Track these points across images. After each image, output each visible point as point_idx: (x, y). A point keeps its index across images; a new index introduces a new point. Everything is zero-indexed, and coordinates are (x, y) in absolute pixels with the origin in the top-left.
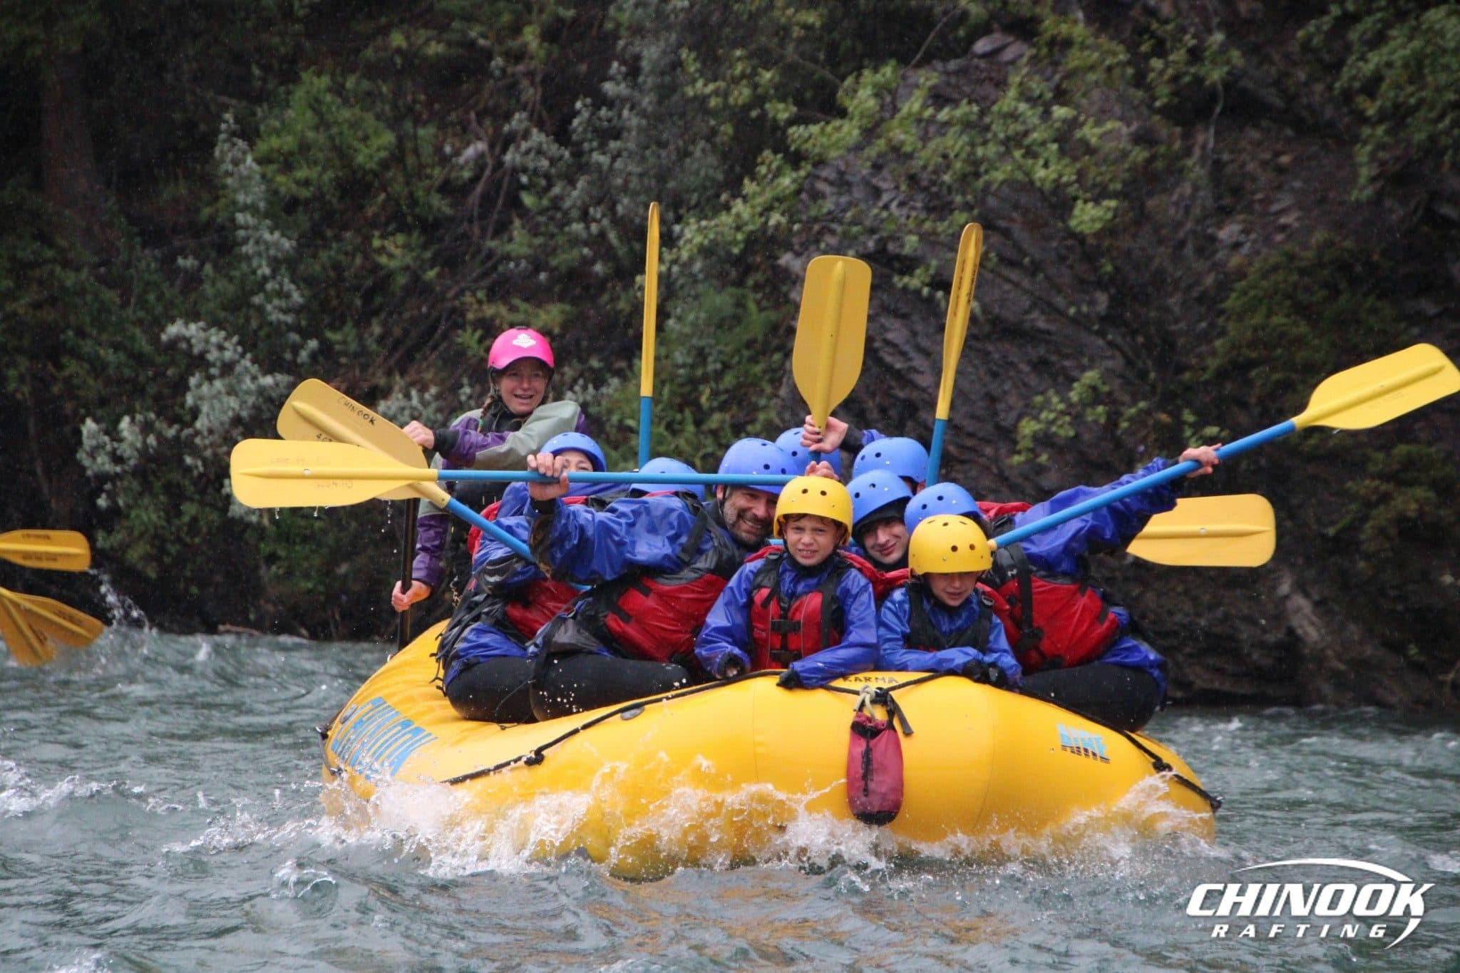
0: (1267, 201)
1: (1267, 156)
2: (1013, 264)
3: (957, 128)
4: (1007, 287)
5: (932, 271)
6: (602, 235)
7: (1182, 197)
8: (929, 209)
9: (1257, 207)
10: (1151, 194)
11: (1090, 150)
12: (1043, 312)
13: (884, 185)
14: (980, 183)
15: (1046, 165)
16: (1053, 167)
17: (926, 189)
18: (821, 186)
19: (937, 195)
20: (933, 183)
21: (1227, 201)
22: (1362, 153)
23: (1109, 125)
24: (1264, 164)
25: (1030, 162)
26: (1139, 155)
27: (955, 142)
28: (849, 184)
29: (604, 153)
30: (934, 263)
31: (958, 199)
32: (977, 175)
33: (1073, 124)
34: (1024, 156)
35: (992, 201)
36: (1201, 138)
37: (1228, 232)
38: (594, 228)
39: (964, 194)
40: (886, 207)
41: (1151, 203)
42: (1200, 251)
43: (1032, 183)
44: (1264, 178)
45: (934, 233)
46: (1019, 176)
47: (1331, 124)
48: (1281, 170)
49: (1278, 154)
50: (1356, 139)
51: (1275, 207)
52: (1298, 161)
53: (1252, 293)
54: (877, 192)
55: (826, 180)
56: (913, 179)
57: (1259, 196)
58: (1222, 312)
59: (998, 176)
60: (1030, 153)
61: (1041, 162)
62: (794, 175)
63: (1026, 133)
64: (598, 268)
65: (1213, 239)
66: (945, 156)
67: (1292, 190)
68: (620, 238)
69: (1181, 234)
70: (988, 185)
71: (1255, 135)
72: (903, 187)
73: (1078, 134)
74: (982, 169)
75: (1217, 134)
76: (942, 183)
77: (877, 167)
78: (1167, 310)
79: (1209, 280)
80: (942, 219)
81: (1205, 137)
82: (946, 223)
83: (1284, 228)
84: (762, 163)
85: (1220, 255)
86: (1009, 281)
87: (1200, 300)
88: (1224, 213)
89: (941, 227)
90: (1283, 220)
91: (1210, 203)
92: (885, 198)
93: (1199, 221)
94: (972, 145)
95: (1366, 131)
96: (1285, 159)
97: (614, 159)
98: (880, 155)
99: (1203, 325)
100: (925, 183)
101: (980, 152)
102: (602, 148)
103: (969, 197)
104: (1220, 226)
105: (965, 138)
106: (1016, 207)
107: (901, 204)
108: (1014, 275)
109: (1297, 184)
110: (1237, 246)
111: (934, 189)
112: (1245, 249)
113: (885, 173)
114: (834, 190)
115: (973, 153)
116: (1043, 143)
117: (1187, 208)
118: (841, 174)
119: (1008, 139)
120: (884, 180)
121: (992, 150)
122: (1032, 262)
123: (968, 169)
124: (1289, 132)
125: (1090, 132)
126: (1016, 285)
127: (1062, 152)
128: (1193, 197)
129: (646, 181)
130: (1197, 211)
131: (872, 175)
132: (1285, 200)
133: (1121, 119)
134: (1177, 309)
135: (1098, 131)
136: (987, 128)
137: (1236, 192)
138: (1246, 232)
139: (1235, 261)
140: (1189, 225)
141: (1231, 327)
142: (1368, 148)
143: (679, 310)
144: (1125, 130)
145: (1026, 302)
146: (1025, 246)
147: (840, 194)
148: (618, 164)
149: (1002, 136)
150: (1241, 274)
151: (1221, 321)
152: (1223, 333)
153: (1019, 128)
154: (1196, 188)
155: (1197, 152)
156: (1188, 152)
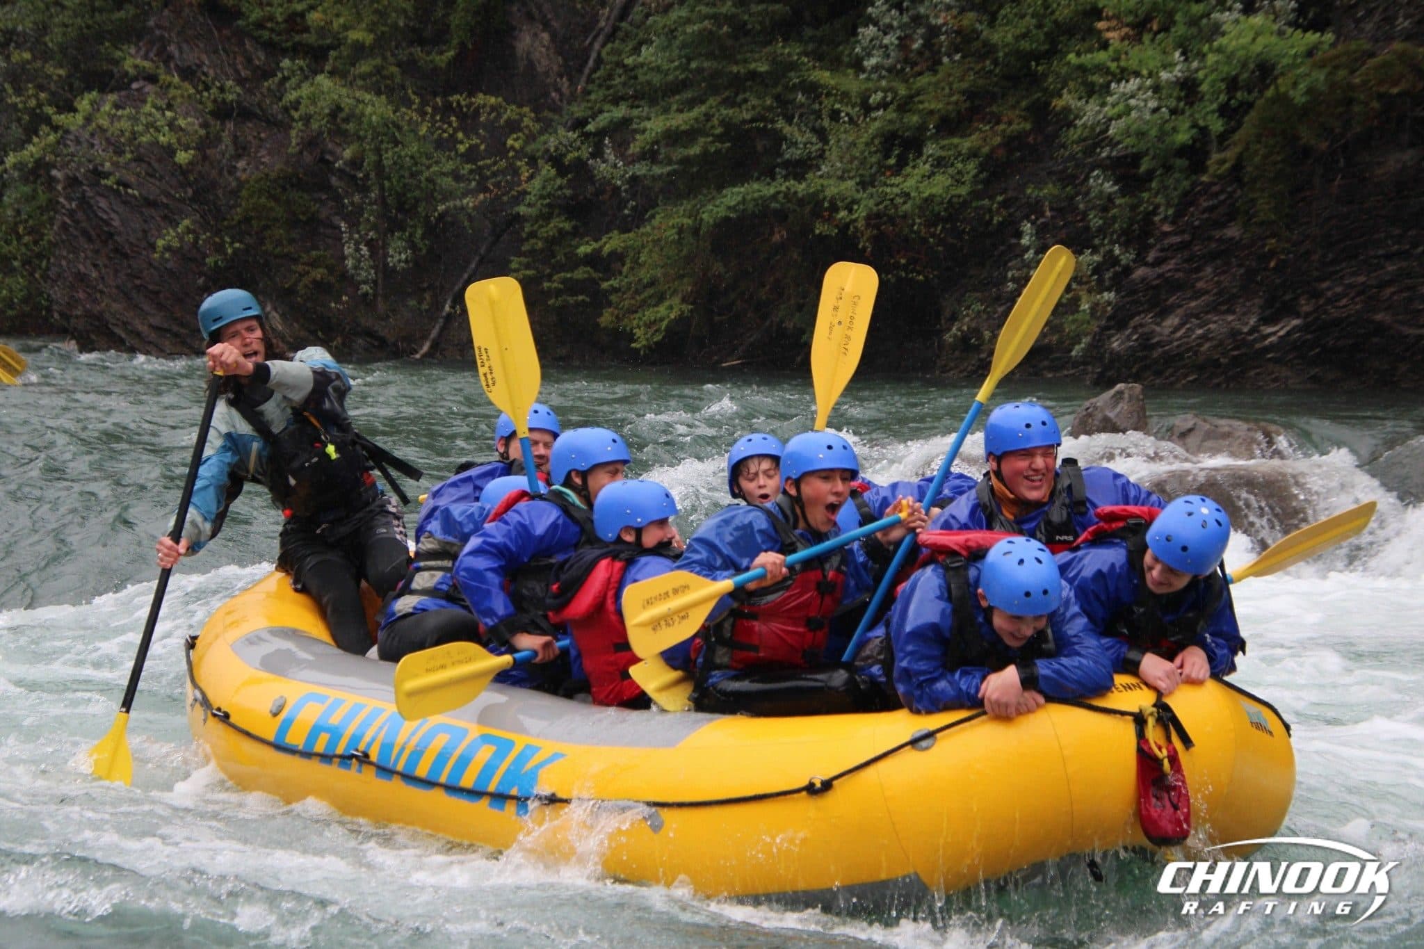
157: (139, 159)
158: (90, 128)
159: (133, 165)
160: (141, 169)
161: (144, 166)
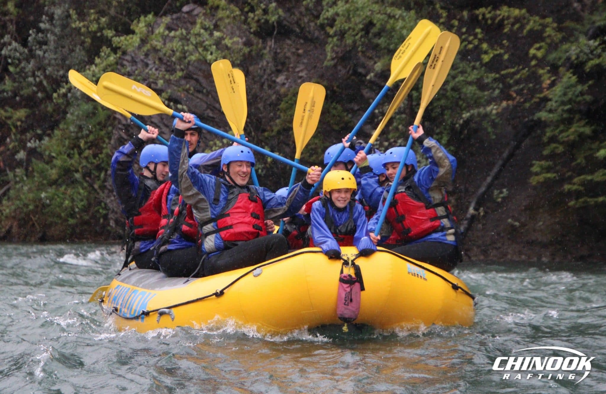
0: (294, 68)
1: (294, 50)
2: (199, 91)
3: (177, 39)
4: (198, 100)
5: (169, 94)
6: (41, 82)
7: (262, 66)
8: (167, 71)
9: (291, 70)
10: (251, 65)
11: (227, 48)
12: (211, 110)
13: (149, 62)
14: (186, 61)
15: (211, 54)
16: (214, 55)
17: (166, 64)
18: (125, 63)
19: (170, 66)
20: (168, 61)
21: (280, 67)
22: (328, 48)
23: (235, 39)
24: (293, 53)
25: (205, 53)
26: (246, 50)
27: (176, 44)
28: (136, 62)
29: (40, 50)
30: (169, 91)
31: (178, 67)
32: (185, 58)
33: (222, 38)
34: (203, 51)
35: (191, 68)
36: (269, 43)
37: (280, 79)
38: (38, 79)
39: (180, 65)
40: (151, 69)
41: (251, 68)
42: (270, 87)
43: (206, 61)
44: (293, 59)
45: (170, 80)
46: (201, 58)
47: (317, 38)
48: (299, 55)
49: (298, 49)
50: (327, 43)
51: (297, 70)
52: (305, 52)
53: (290, 102)
54: (147, 65)
55: (127, 61)
56: (160, 59)
57: (291, 65)
58: (279, 109)
59: (193, 58)
60: (206, 49)
61: (209, 53)
62: (115, 56)
63: (204, 42)
64: (40, 95)
65: (274, 82)
66: (173, 51)
67: (303, 63)
68: (48, 83)
69: (263, 80)
70: (189, 62)
71: (289, 42)
72: (157, 62)
73: (223, 42)
74: (187, 54)
75: (275, 42)
76: (172, 61)
77: (147, 55)
78: (258, 109)
79: (274, 97)
80: (172, 74)
81: (271, 43)
82: (174, 76)
83: (301, 77)
84: (103, 51)
85: (278, 88)
86: (198, 98)
87: (270, 105)
88: (278, 72)
89: (172, 78)
90: (301, 74)
91: (274, 69)
92: (150, 66)
93: (270, 75)
94: (183, 45)
95: (330, 39)
96: (301, 51)
97: (44, 53)
98: (148, 50)
99: (272, 114)
100: (165, 61)
101: (186, 48)
102: (40, 48)
103: (182, 67)
104: (277, 77)
105: (180, 43)
106: (200, 70)
107: (156, 69)
108: (200, 96)
109: (305, 61)
110: (284, 84)
111: (169, 63)
112: (287, 86)
113: (150, 57)
114: (130, 64)
115: (183, 49)
116: (210, 46)
117: (265, 70)
118: (132, 58)
119: (197, 43)
120: (149, 60)
121: (191, 47)
122: (207, 91)
123: (182, 55)
124: (302, 41)
125: (228, 42)
126: (201, 99)
127: (218, 49)
128: (267, 66)
129: (57, 62)
130: (268, 71)
131: (145, 58)
132: (301, 67)
133: (239, 36)
134: (262, 109)
135: (231, 41)
136: (188, 40)
137: (283, 64)
138: (287, 79)
139: (283, 90)
140: (265, 77)
141: (282, 115)
142: (331, 45)
143: (71, 111)
144: (240, 41)
145: (205, 106)
146: (204, 85)
147: (132, 66)
148: (46, 55)
149: (194, 42)
150: (286, 95)
151: (278, 113)
152: (279, 117)
153: (201, 39)
154: (268, 63)
155: (268, 48)
156: (265, 48)
157: (188, 77)
158: (145, 49)
159: (183, 82)
160: (190, 85)
161: (193, 82)
